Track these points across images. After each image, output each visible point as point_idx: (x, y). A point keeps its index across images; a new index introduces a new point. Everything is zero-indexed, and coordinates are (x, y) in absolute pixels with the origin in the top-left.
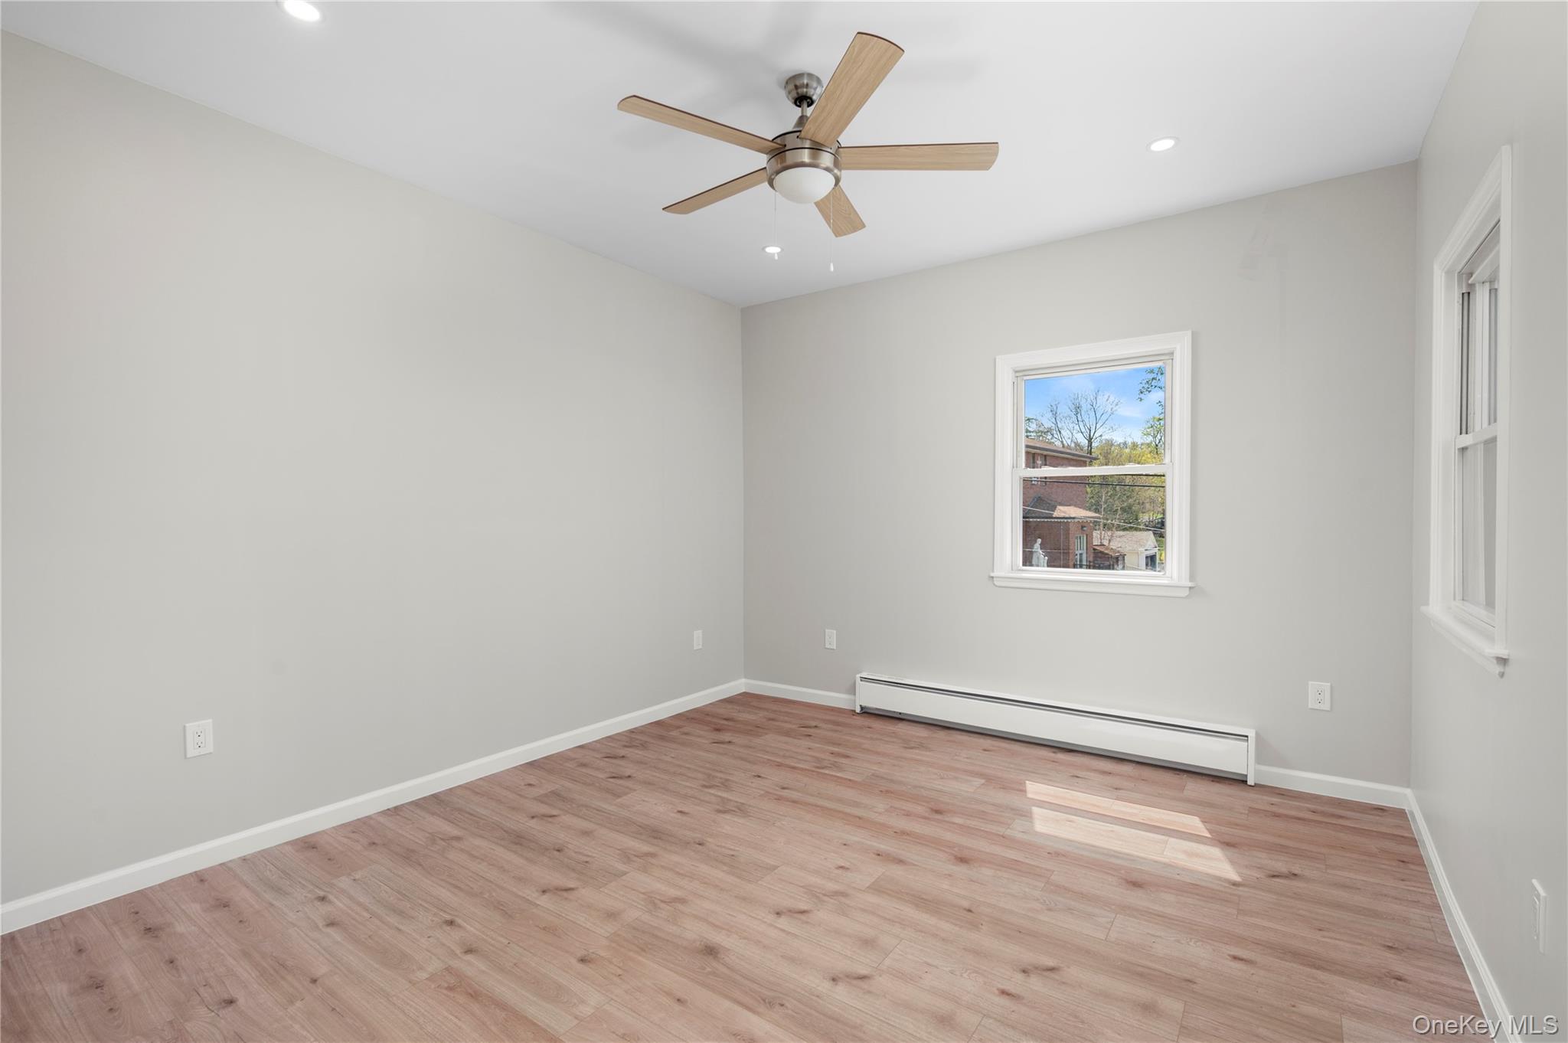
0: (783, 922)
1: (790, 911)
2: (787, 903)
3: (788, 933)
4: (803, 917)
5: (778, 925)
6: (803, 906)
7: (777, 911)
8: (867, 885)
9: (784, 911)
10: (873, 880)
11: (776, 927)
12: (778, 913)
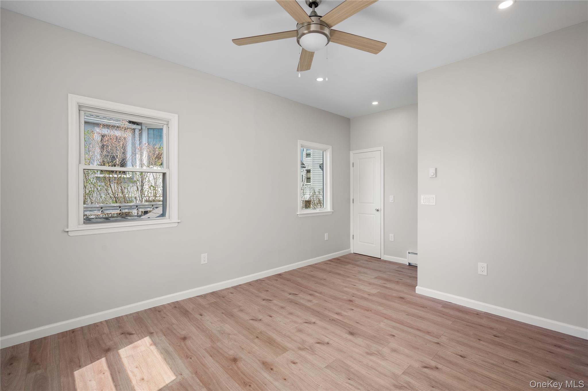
0: (327, 340)
1: (323, 344)
2: (324, 347)
3: (325, 336)
4: (319, 341)
5: (328, 339)
6: (318, 345)
7: (328, 345)
8: (288, 352)
9: (325, 344)
10: (283, 354)
11: (329, 338)
12: (328, 343)
